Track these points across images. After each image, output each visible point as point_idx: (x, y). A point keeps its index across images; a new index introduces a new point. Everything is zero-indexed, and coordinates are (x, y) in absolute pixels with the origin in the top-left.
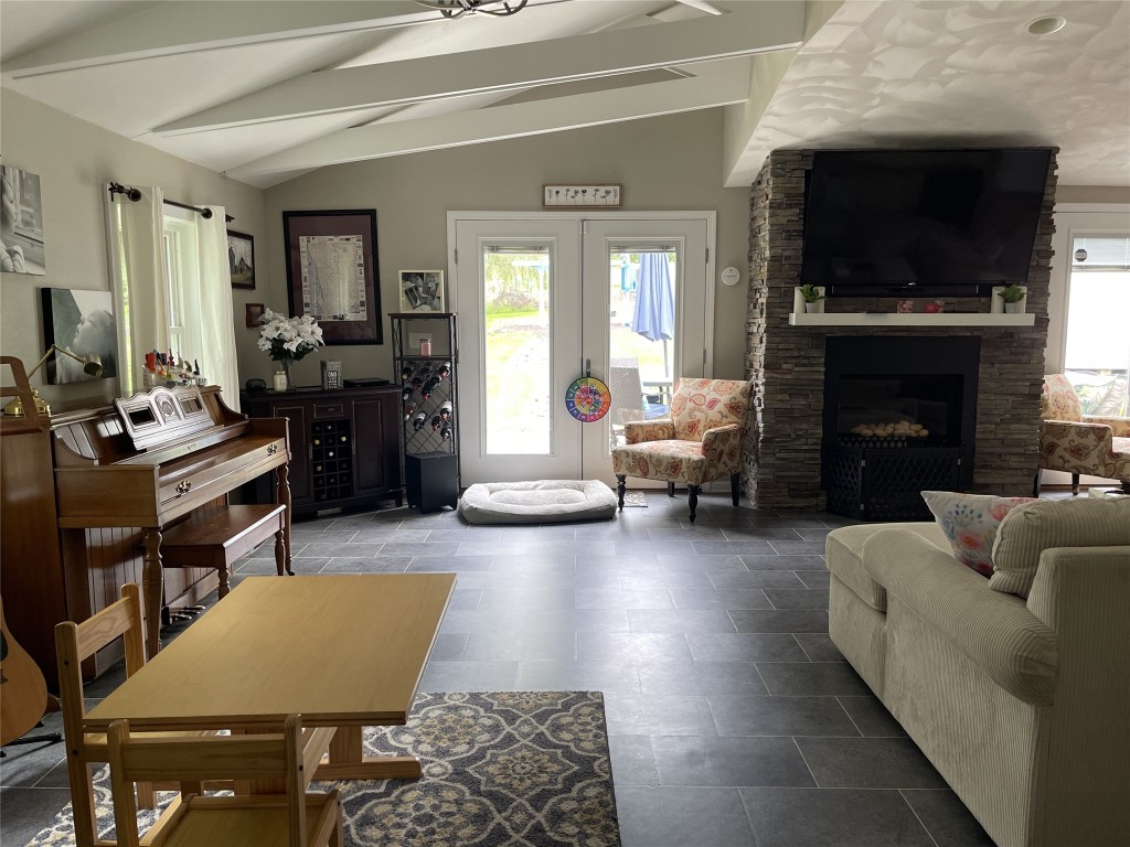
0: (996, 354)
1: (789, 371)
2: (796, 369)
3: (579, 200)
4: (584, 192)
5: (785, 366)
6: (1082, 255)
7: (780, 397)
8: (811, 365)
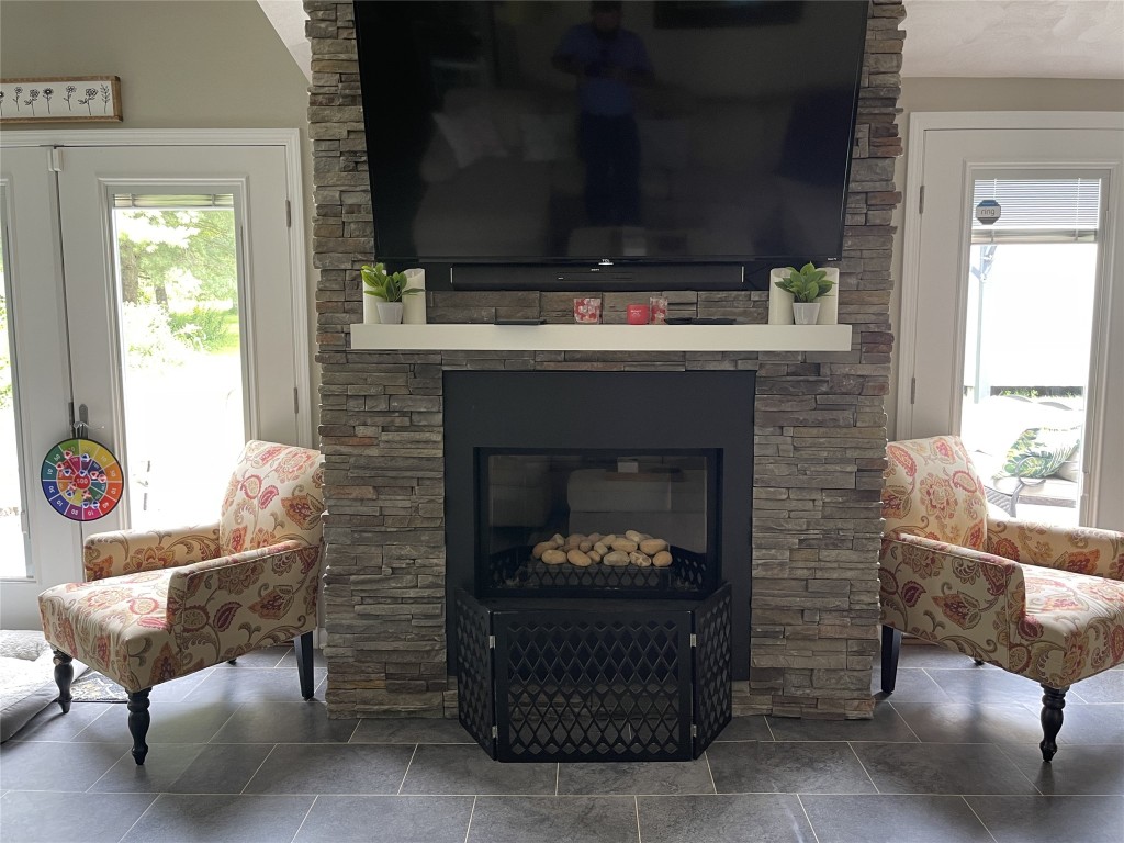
0: (787, 406)
1: (371, 442)
2: (385, 437)
3: (41, 108)
4: (48, 92)
5: (361, 431)
6: (990, 210)
7: (356, 492)
8: (413, 427)
